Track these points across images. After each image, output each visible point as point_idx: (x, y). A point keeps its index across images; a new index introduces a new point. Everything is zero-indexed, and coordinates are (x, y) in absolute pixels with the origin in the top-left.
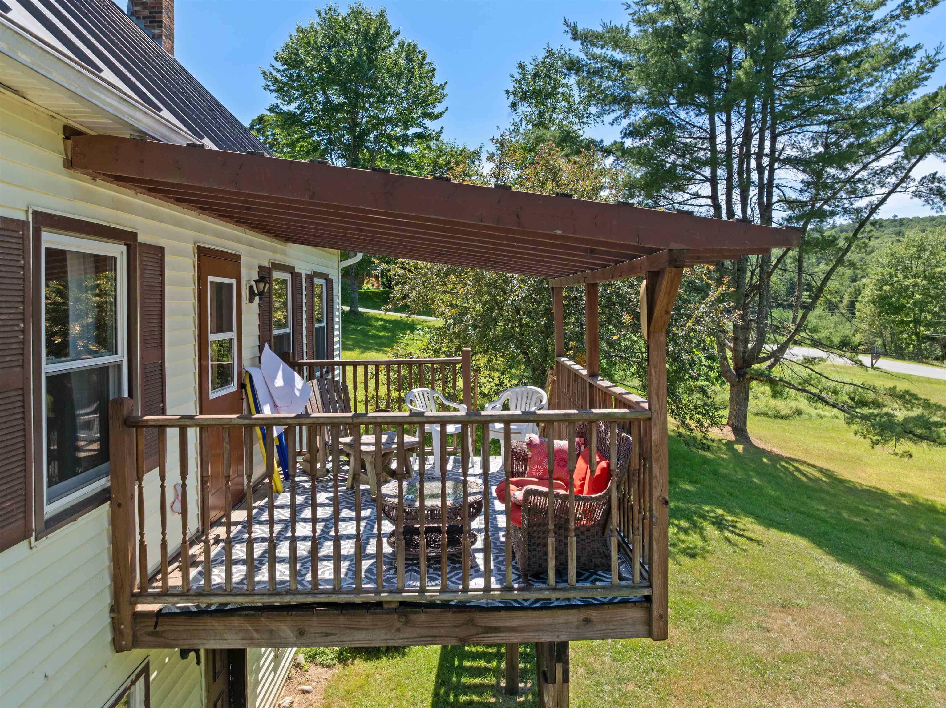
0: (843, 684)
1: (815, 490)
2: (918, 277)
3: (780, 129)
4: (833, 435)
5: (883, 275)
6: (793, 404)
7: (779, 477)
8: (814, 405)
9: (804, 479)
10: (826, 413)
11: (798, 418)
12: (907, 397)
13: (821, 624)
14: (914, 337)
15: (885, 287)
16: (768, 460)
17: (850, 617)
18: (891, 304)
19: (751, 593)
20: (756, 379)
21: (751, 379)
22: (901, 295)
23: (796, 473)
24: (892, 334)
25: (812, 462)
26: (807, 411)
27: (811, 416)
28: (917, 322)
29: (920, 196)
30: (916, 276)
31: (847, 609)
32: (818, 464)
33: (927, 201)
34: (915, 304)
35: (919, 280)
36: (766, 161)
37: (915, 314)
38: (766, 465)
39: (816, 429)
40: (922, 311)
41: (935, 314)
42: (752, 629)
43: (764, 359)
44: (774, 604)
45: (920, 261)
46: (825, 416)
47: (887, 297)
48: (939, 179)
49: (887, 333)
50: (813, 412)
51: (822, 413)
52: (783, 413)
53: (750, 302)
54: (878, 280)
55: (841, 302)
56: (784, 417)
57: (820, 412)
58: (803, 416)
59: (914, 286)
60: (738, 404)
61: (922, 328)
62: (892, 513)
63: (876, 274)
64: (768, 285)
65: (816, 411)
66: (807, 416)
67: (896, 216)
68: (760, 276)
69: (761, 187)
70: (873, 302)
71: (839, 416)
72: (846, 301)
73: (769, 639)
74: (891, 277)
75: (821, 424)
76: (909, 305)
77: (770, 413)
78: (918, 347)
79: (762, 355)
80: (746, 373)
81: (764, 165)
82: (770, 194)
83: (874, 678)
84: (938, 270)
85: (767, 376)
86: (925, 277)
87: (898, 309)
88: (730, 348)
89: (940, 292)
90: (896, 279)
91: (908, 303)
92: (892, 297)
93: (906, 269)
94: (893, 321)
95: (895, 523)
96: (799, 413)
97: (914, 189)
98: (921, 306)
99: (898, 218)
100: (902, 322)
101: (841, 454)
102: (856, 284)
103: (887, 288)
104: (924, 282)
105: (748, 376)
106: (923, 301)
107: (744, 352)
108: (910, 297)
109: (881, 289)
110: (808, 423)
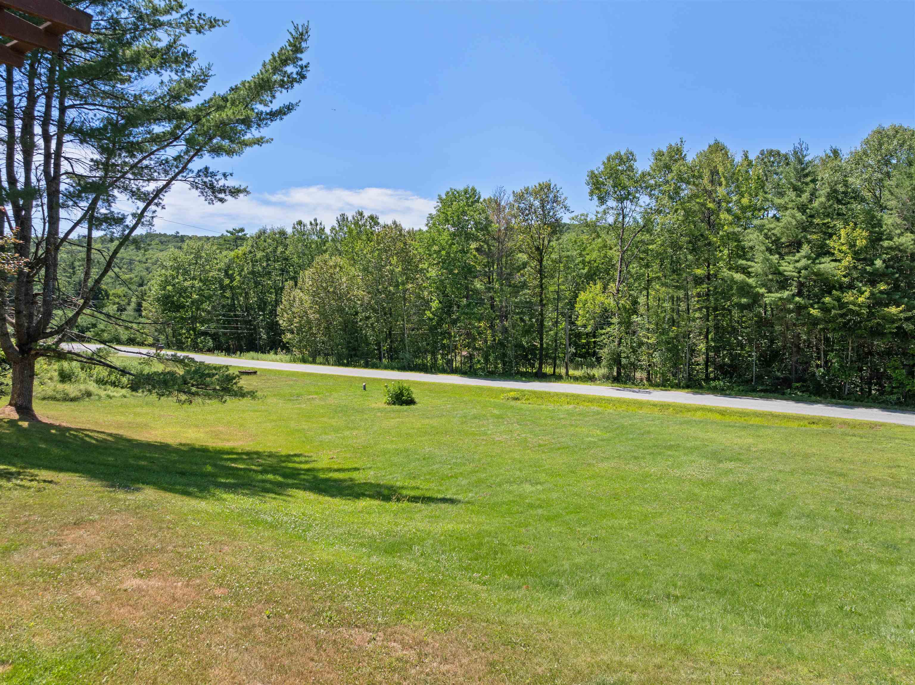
0: (135, 562)
1: (105, 448)
2: (196, 280)
3: (68, 102)
4: (121, 410)
5: (166, 276)
6: (82, 387)
7: (69, 442)
8: (103, 387)
9: (94, 442)
10: (115, 394)
11: (87, 399)
12: (186, 361)
13: (113, 528)
14: (191, 332)
15: (168, 288)
16: (56, 430)
17: (139, 518)
18: (173, 303)
19: (41, 522)
20: (42, 355)
21: (38, 355)
22: (181, 295)
23: (87, 439)
24: (174, 331)
25: (102, 430)
26: (96, 393)
27: (100, 397)
28: (194, 319)
29: (197, 188)
30: (194, 278)
31: (137, 513)
32: (106, 431)
33: (202, 193)
34: (192, 302)
35: (196, 282)
36: (53, 130)
37: (192, 312)
38: (54, 434)
39: (105, 407)
40: (198, 309)
41: (209, 312)
42: (43, 547)
43: (51, 334)
44: (65, 525)
45: (198, 266)
46: (114, 396)
47: (169, 296)
48: (211, 173)
49: (169, 331)
50: (103, 393)
51: (112, 394)
52: (72, 396)
53: (35, 274)
54: (162, 281)
55: (129, 304)
56: (73, 400)
57: (109, 393)
58: (92, 398)
59: (192, 287)
60: (22, 382)
61: (198, 325)
62: (174, 457)
63: (161, 275)
64: (55, 258)
65: (105, 392)
66: (97, 397)
67: (178, 233)
68: (47, 248)
69: (47, 156)
70: (158, 300)
71: (128, 395)
72: (133, 305)
73: (62, 551)
74: (174, 279)
75: (110, 403)
76: (188, 304)
77: (58, 396)
78: (194, 341)
79: (48, 331)
80: (31, 349)
81: (52, 134)
82: (57, 166)
83: (162, 550)
84: (211, 274)
85: (54, 350)
86: (201, 280)
87: (179, 307)
88: (11, 324)
89: (211, 293)
90: (177, 280)
91: (187, 302)
92: (173, 296)
93: (186, 272)
94: (175, 318)
95: (175, 462)
96: (89, 394)
97: (192, 179)
98: (197, 304)
99: (180, 235)
100: (182, 318)
101: (130, 423)
102: (143, 288)
103: (169, 288)
104: (201, 284)
105: (33, 352)
106: (199, 300)
107: (29, 328)
108: (188, 297)
109: (164, 289)
110: (98, 403)
